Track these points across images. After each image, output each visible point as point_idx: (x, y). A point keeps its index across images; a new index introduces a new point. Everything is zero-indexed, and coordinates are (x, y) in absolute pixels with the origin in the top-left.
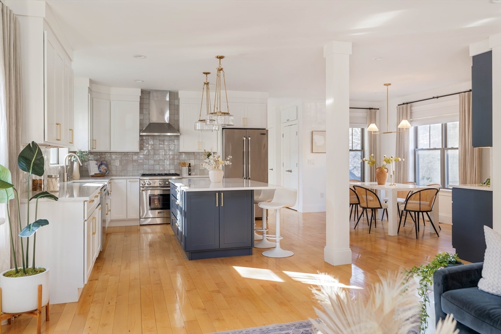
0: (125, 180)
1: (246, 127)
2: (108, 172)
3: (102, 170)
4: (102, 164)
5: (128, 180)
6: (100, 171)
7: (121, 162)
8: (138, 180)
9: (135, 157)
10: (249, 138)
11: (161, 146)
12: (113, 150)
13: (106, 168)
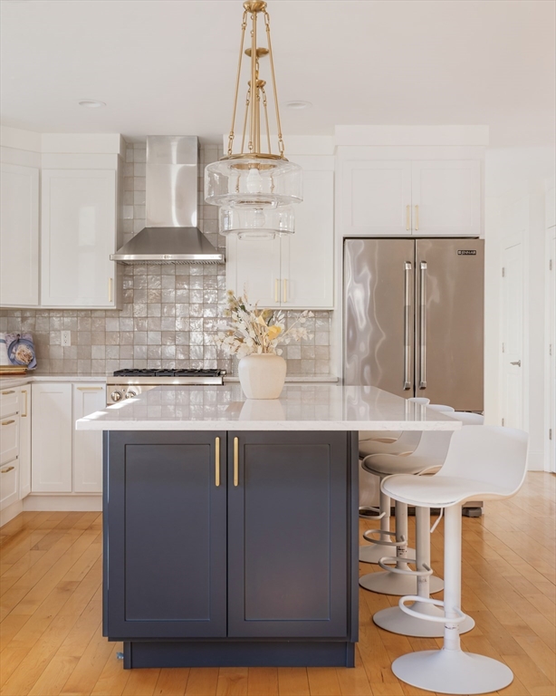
0: (70, 385)
1: (415, 234)
2: (34, 363)
3: (18, 358)
4: (18, 341)
5: (76, 386)
6: (13, 360)
7: (74, 334)
8: (104, 386)
9: (113, 325)
10: (424, 267)
11: (179, 292)
12: (47, 303)
13: (29, 351)
